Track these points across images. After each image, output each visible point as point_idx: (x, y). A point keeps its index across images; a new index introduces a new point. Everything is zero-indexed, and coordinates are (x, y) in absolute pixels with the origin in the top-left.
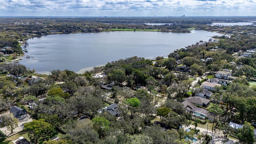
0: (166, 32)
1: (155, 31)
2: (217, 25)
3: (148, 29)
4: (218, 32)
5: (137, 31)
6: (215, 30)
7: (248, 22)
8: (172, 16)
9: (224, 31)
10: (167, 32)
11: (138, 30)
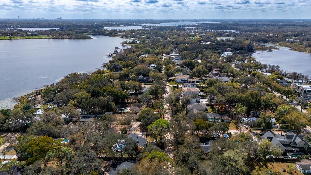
0: (59, 39)
1: (44, 39)
2: (113, 29)
3: (31, 36)
4: (121, 37)
5: (14, 39)
6: (116, 35)
7: (136, 26)
8: (44, 19)
9: (127, 36)
10: (62, 39)
11: (16, 38)
